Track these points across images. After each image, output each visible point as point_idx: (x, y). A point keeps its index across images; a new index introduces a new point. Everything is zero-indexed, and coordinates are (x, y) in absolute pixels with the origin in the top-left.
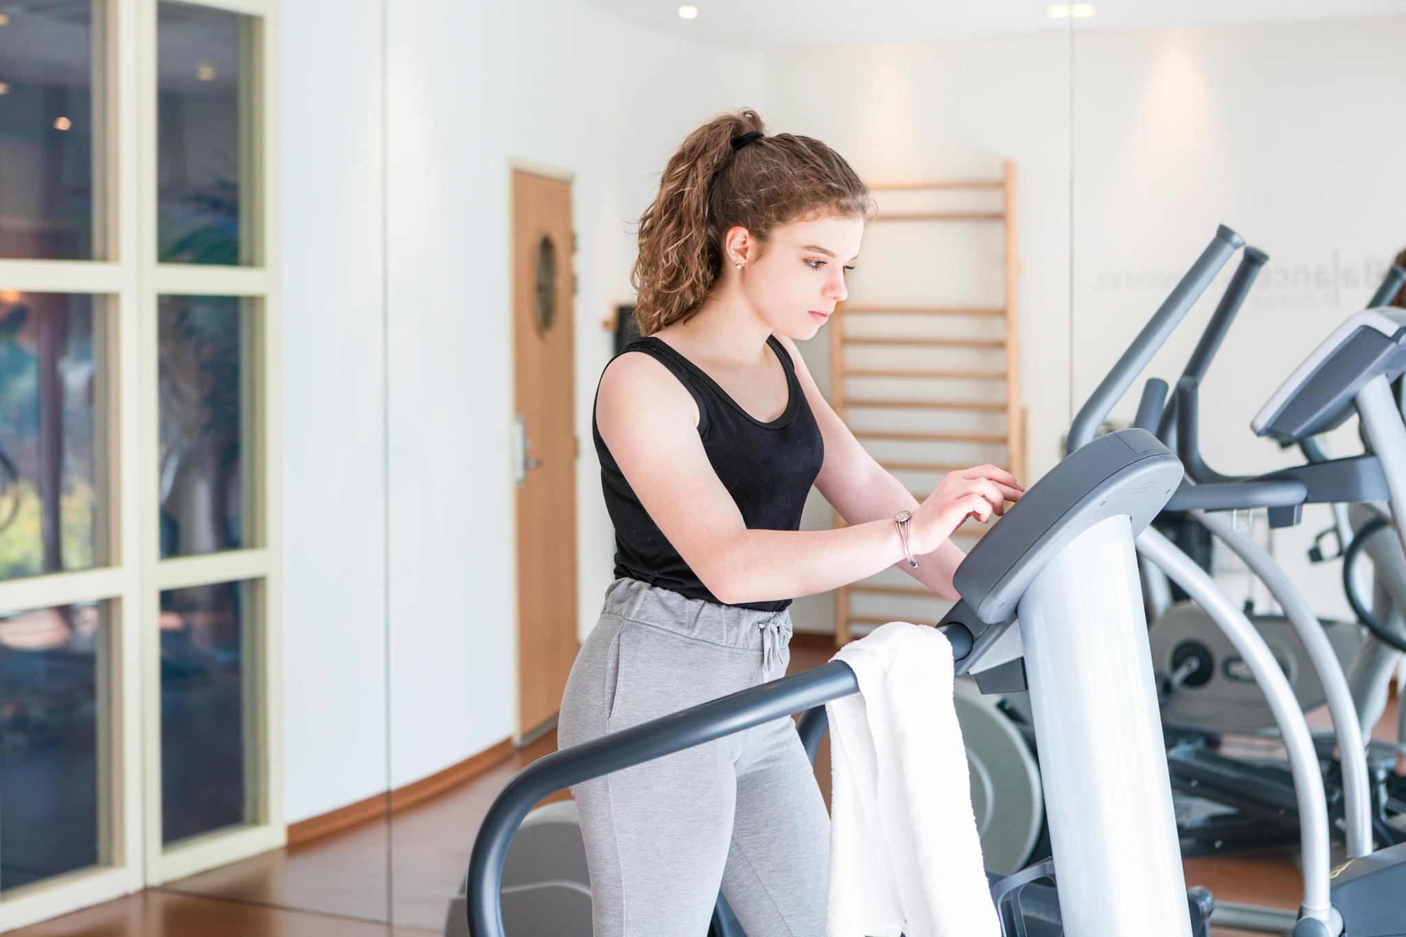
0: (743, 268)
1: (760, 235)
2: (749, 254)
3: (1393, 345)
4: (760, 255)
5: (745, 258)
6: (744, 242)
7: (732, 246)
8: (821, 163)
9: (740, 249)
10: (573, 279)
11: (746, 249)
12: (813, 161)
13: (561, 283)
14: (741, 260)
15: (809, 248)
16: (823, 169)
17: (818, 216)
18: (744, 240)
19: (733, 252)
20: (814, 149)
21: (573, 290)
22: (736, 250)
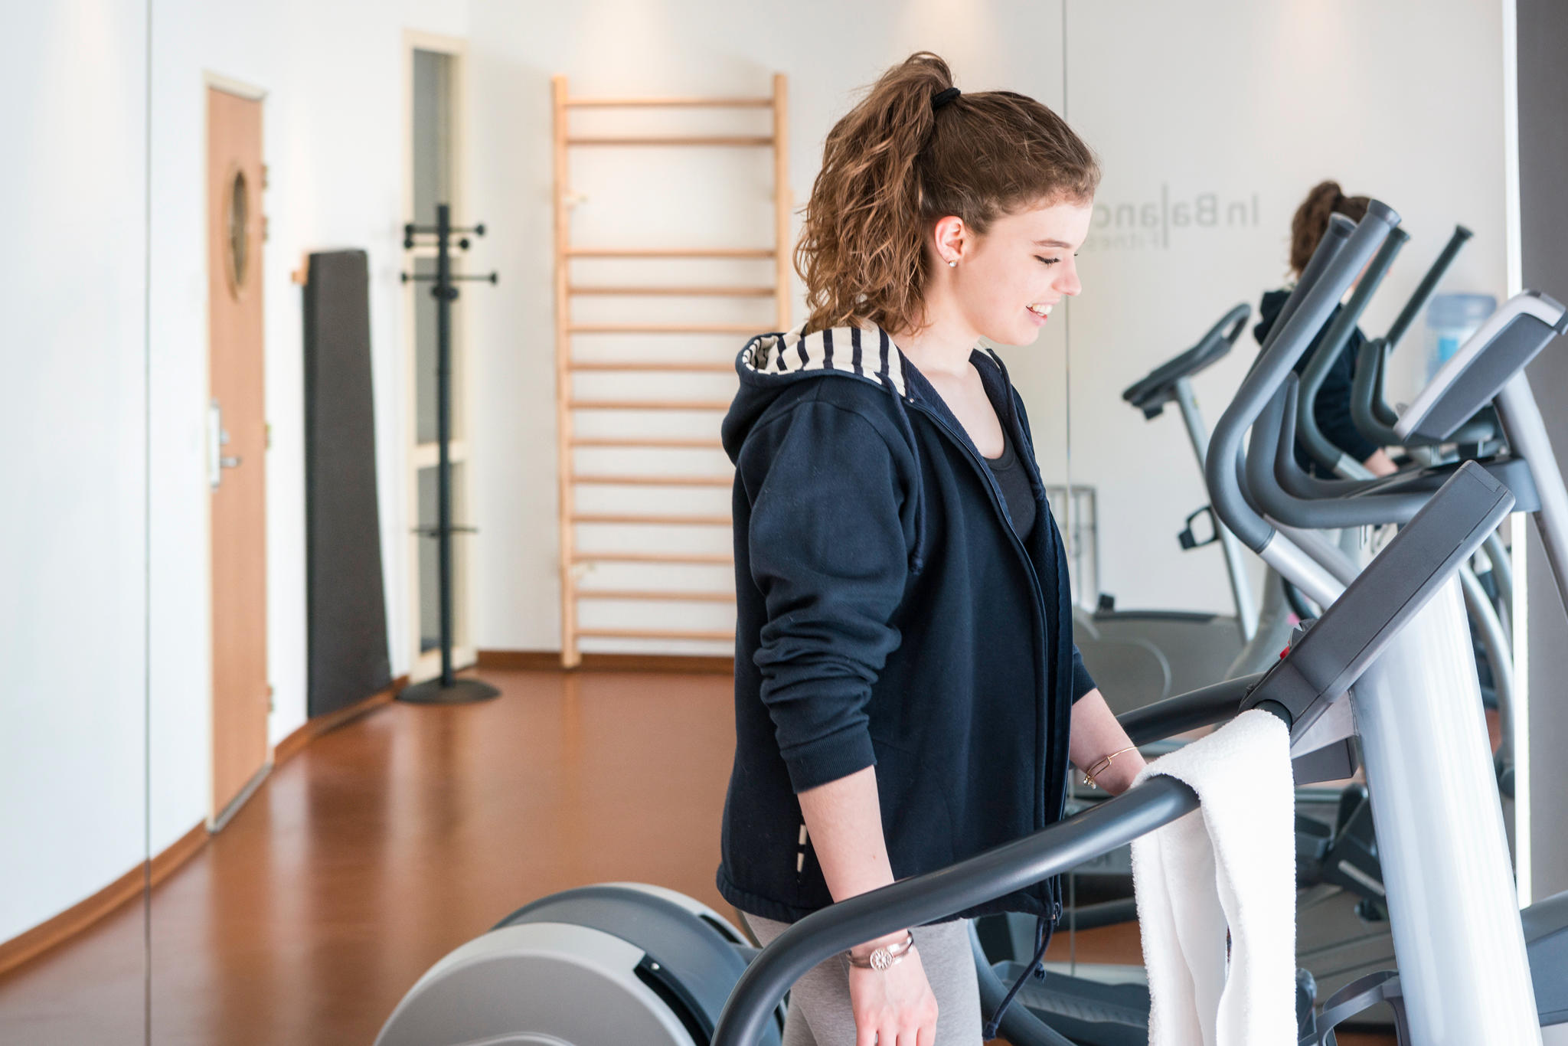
0: (957, 265)
1: (979, 225)
2: (965, 248)
3: (1554, 334)
4: (978, 247)
5: (959, 252)
6: (957, 233)
7: (943, 242)
8: (1048, 135)
9: (951, 242)
10: (264, 221)
11: (961, 242)
12: (1039, 133)
13: (252, 228)
14: (954, 256)
15: (1043, 243)
16: (1052, 142)
17: (1052, 203)
18: (956, 230)
19: (946, 247)
20: (1036, 117)
21: (264, 236)
22: (948, 245)
